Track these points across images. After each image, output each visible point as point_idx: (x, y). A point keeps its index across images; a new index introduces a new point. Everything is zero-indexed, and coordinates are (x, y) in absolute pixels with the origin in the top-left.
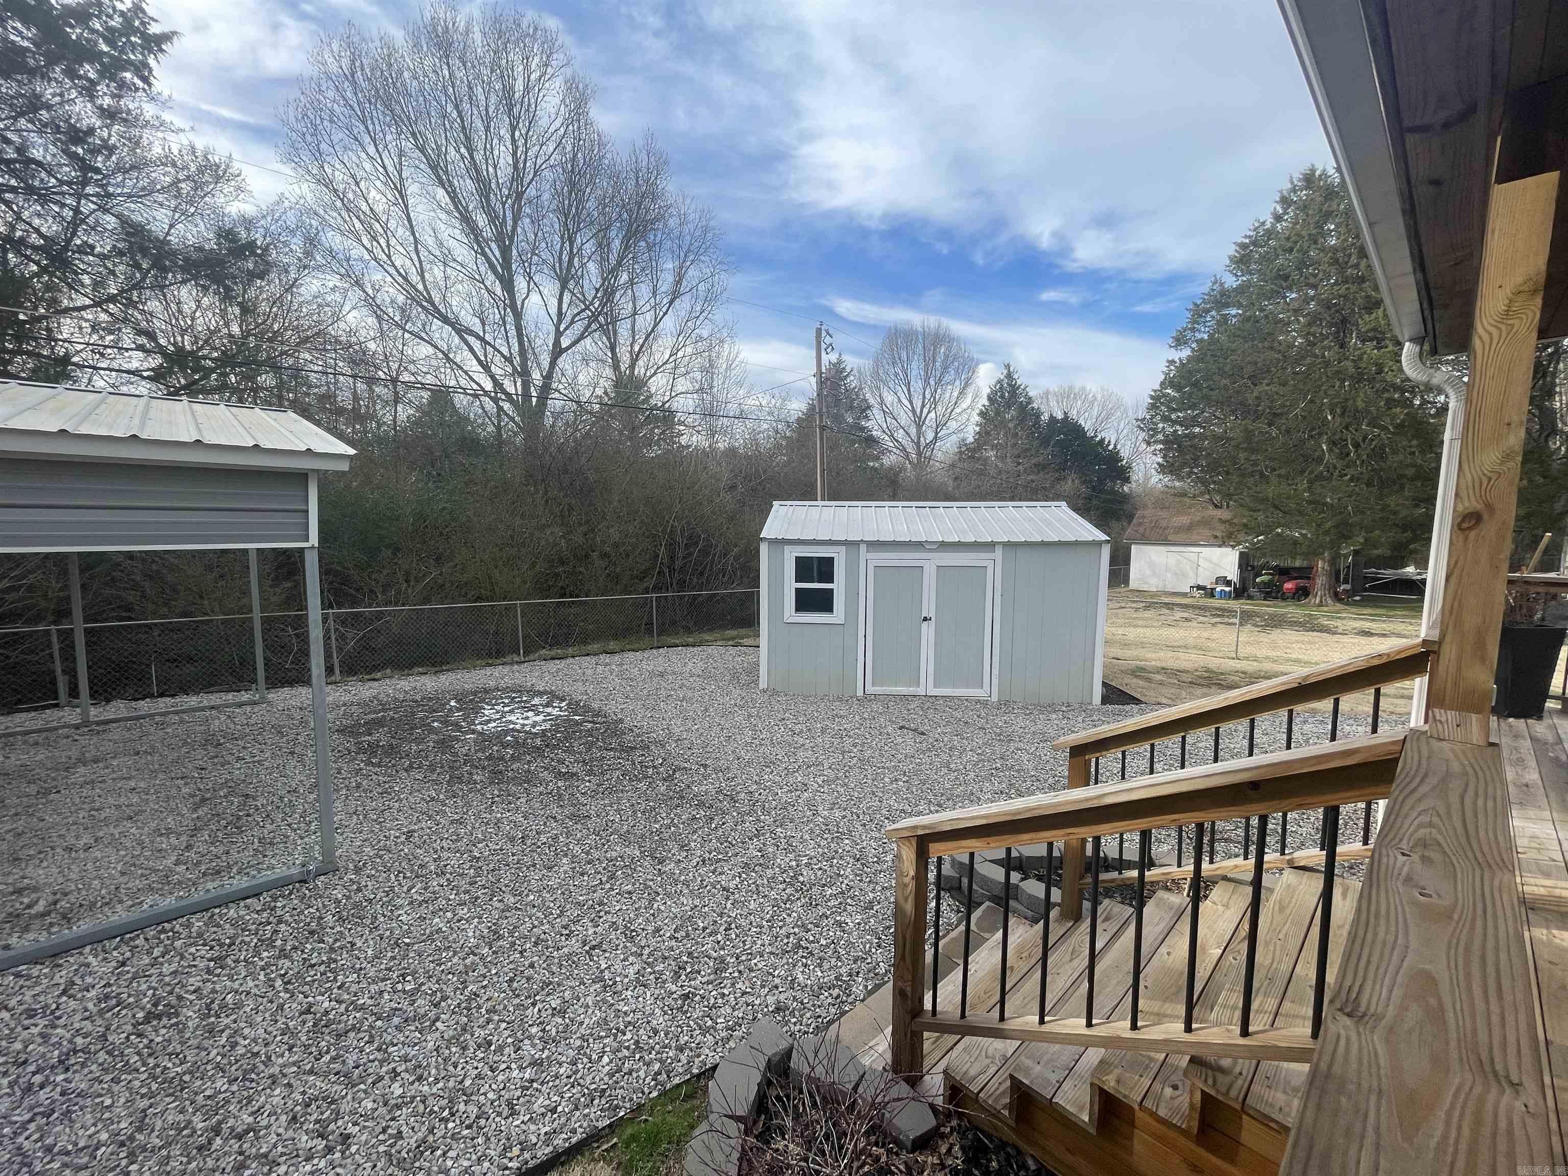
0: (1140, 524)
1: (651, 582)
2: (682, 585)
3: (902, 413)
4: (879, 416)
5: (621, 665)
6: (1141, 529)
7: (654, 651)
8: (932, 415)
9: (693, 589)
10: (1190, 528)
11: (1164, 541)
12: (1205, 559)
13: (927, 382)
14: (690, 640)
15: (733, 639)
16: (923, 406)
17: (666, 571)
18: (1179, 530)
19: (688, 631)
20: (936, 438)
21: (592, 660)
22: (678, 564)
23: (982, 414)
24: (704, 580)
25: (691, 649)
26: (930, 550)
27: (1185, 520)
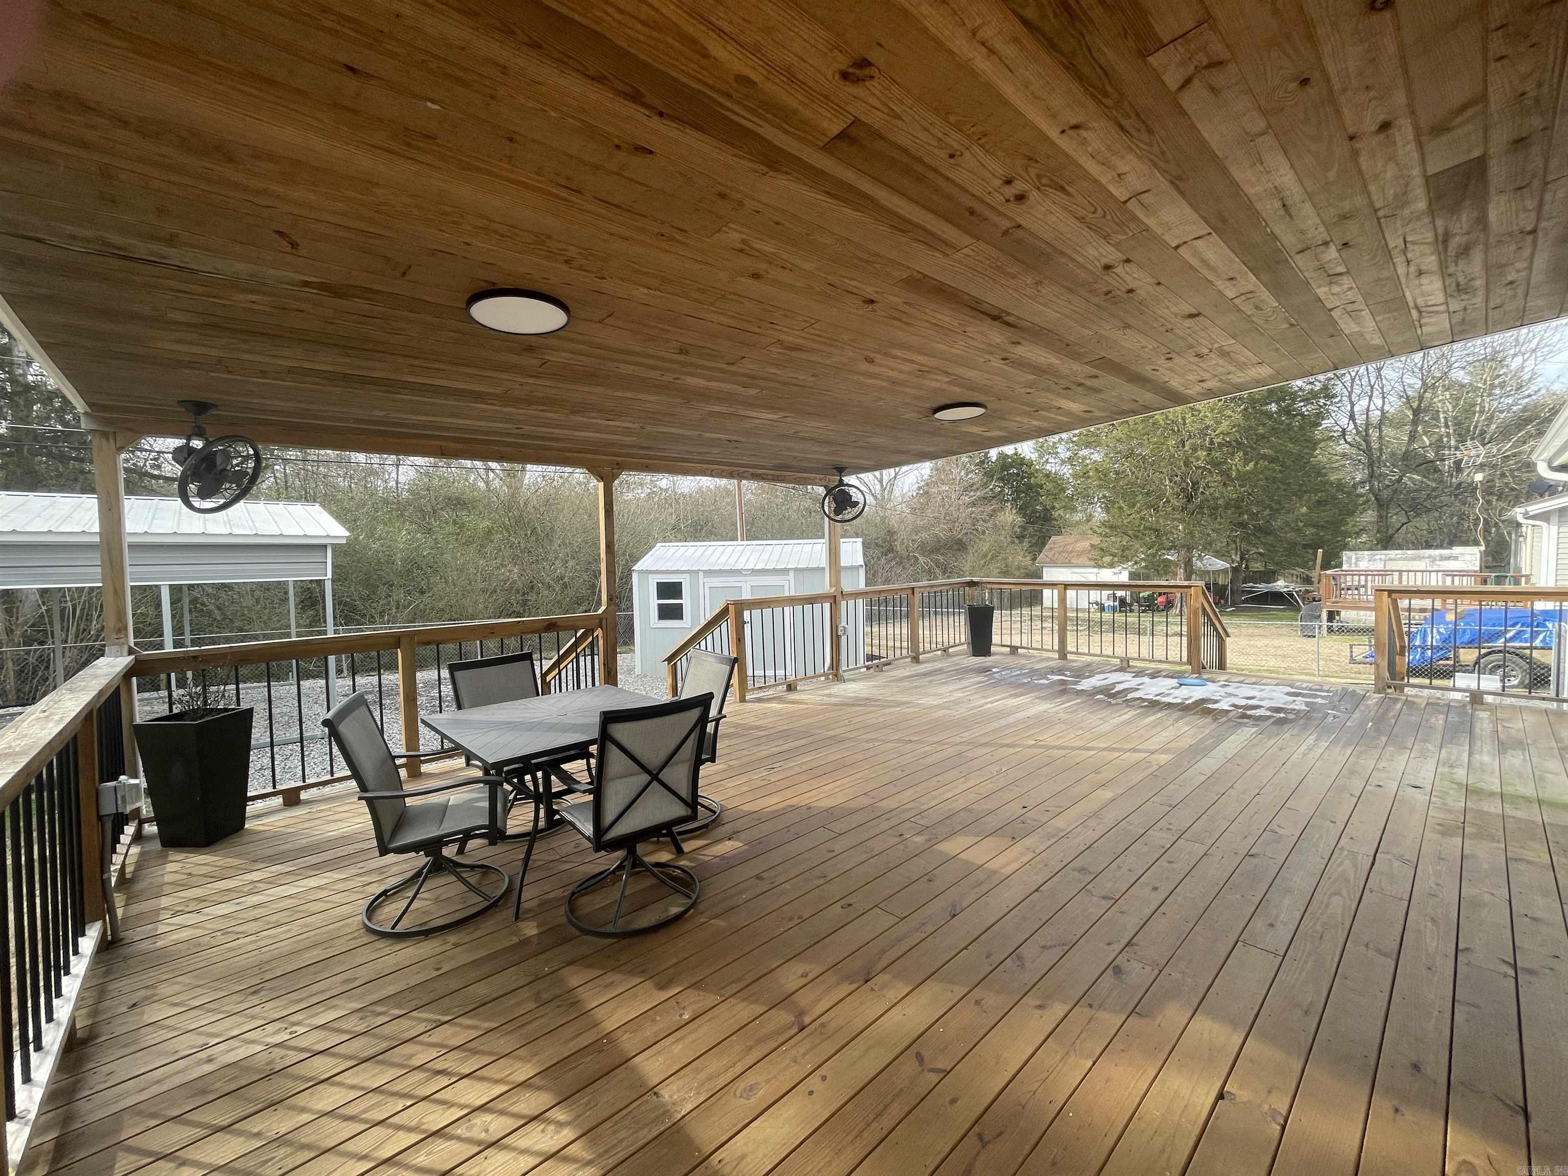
0: (1051, 549)
6: (1051, 554)
10: (1089, 551)
11: (1068, 564)
18: (1081, 553)
26: (746, 575)
27: (1086, 544)
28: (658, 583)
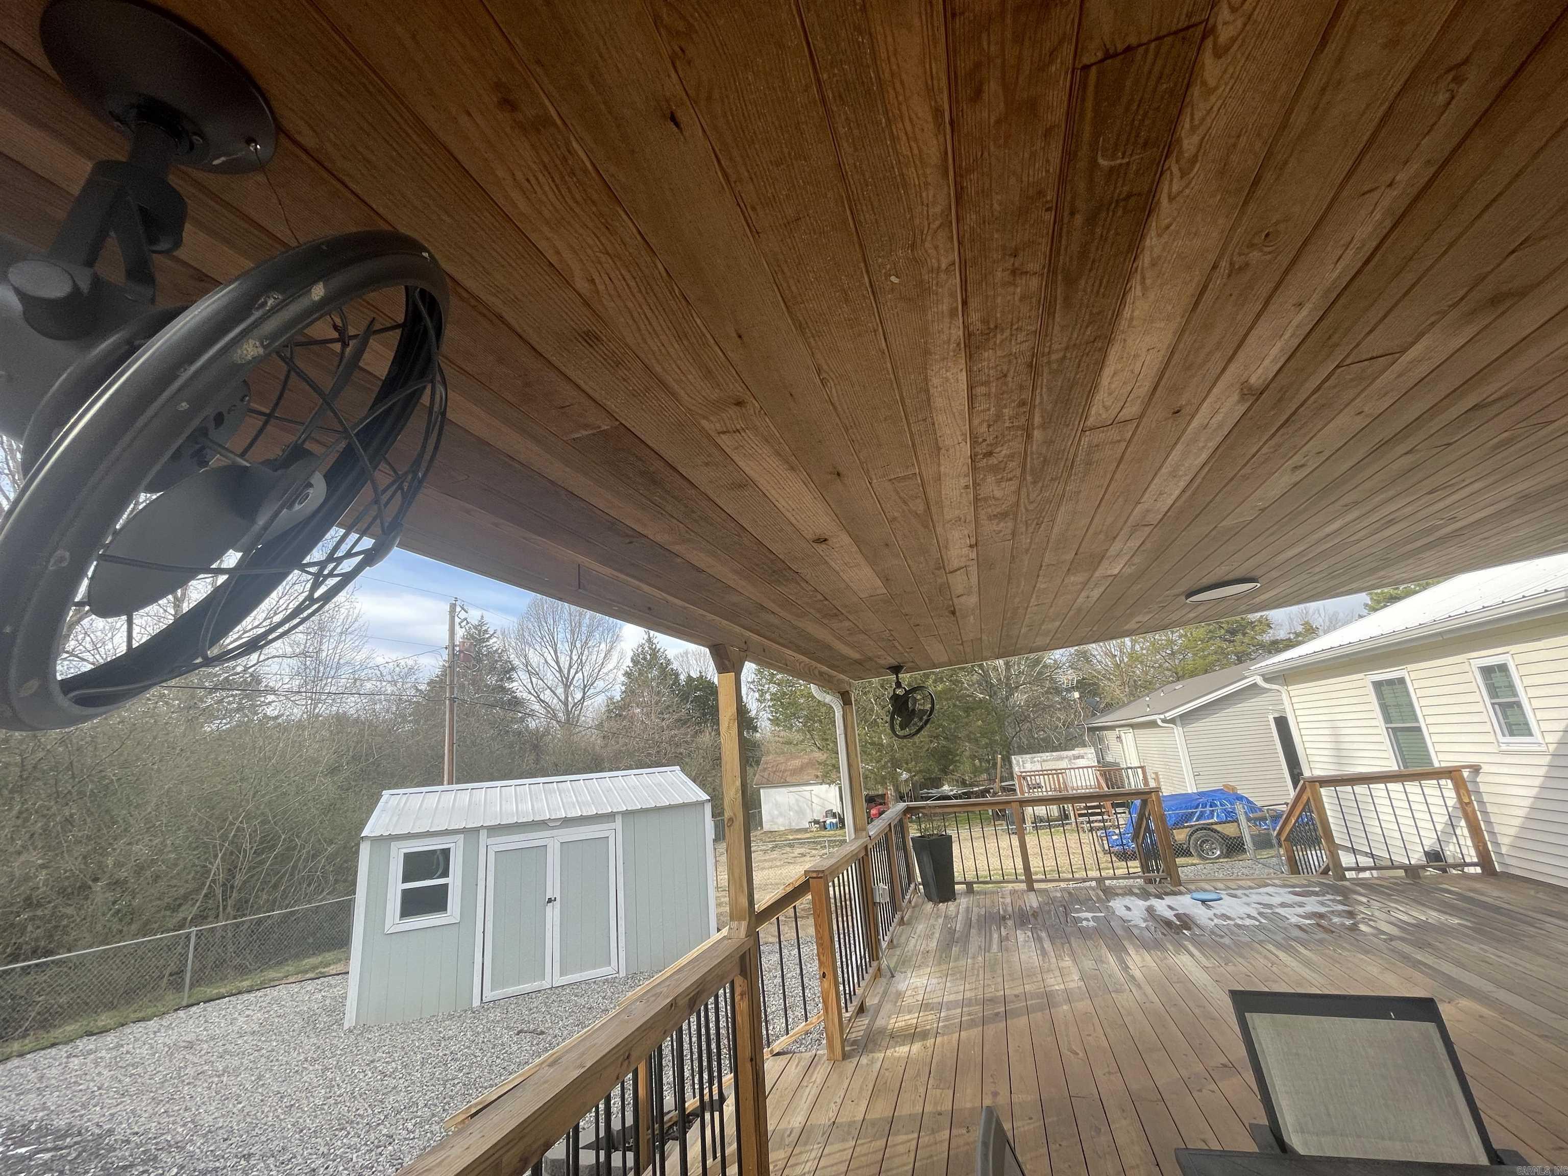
0: (765, 769)
1: (189, 911)
2: (241, 907)
3: (549, 673)
4: (524, 676)
5: (119, 1046)
6: (766, 774)
7: (181, 1013)
8: (580, 675)
9: (259, 911)
10: (802, 769)
11: (785, 784)
12: (817, 796)
13: (573, 645)
14: (246, 984)
15: (314, 968)
16: (570, 667)
17: (219, 891)
18: (794, 772)
19: (242, 971)
20: (583, 697)
21: (62, 1052)
22: (238, 881)
23: (627, 674)
24: (278, 895)
25: (246, 996)
26: (553, 828)
27: (797, 763)
28: (406, 855)
